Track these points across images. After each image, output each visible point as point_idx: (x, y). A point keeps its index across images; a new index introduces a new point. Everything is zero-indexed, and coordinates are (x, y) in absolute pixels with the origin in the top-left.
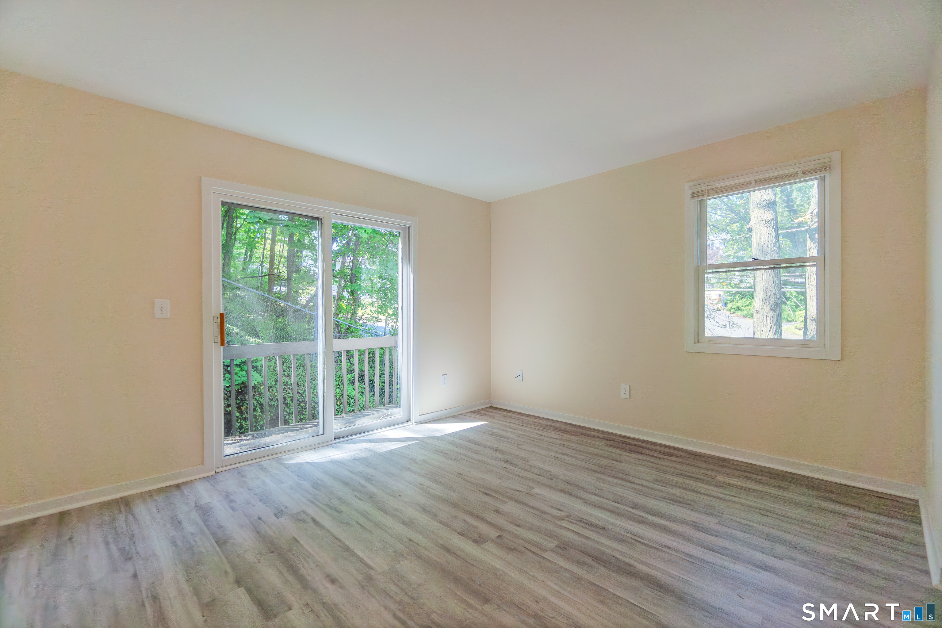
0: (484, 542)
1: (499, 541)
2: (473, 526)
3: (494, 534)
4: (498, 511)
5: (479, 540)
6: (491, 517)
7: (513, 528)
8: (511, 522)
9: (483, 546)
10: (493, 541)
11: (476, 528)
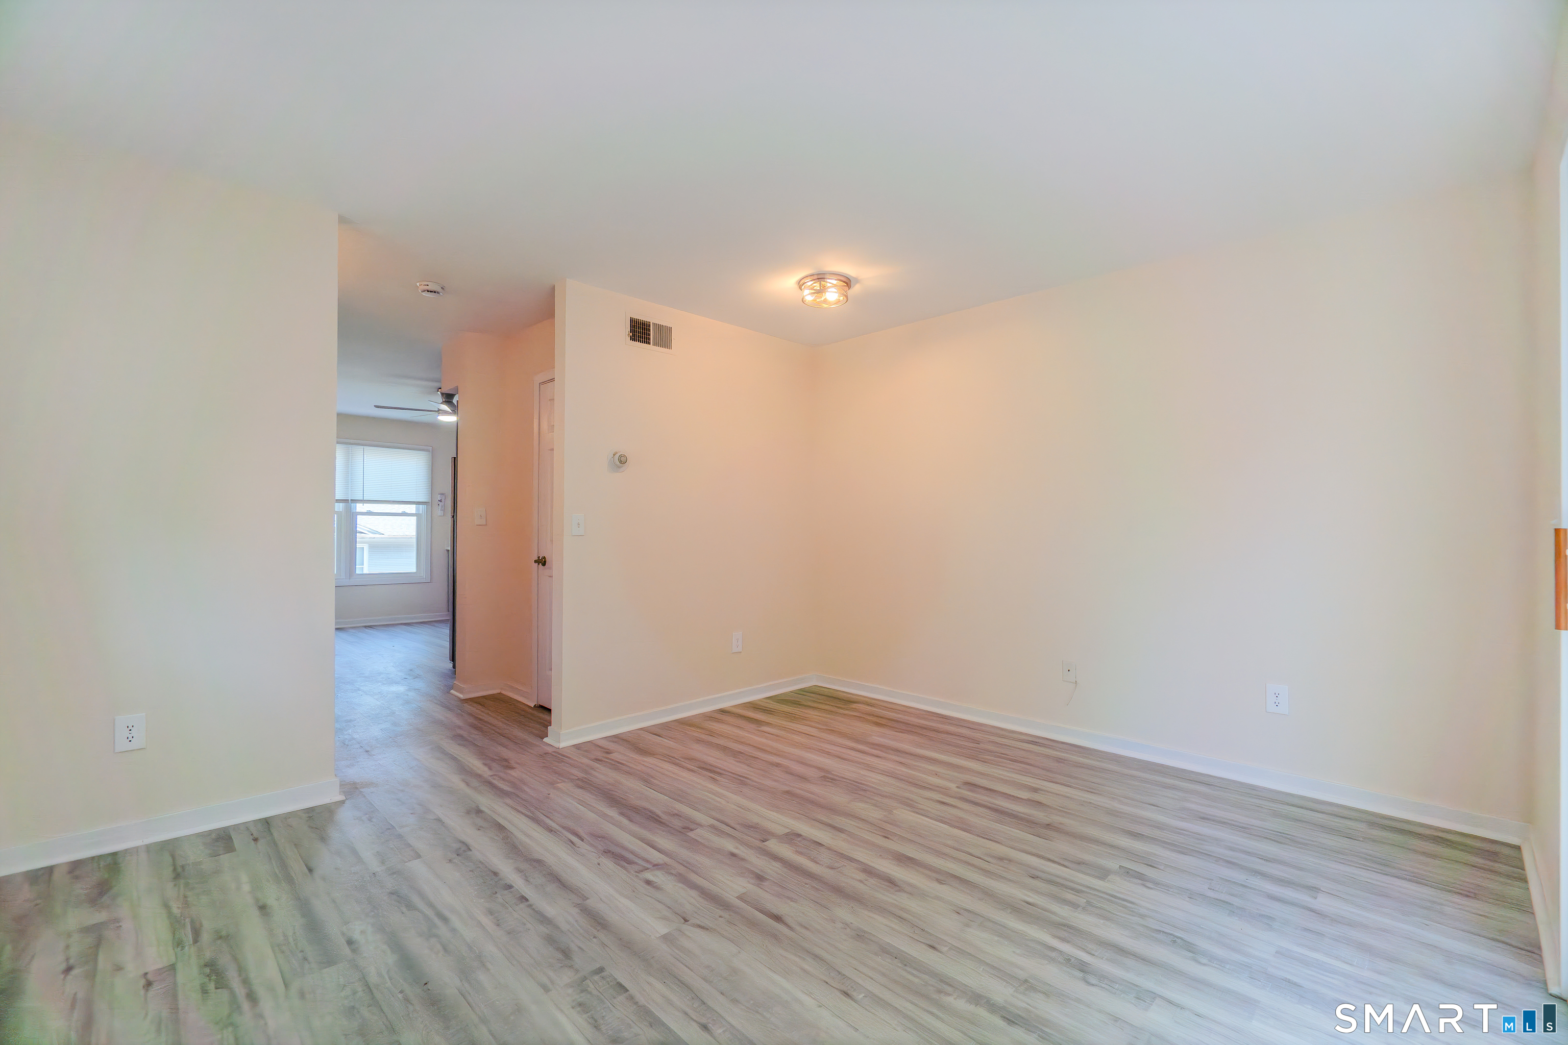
0: (787, 834)
1: (766, 835)
2: (801, 853)
3: (773, 845)
4: (760, 878)
5: (792, 837)
6: (772, 869)
7: (742, 851)
8: (743, 859)
9: (788, 831)
10: (773, 835)
11: (796, 851)
